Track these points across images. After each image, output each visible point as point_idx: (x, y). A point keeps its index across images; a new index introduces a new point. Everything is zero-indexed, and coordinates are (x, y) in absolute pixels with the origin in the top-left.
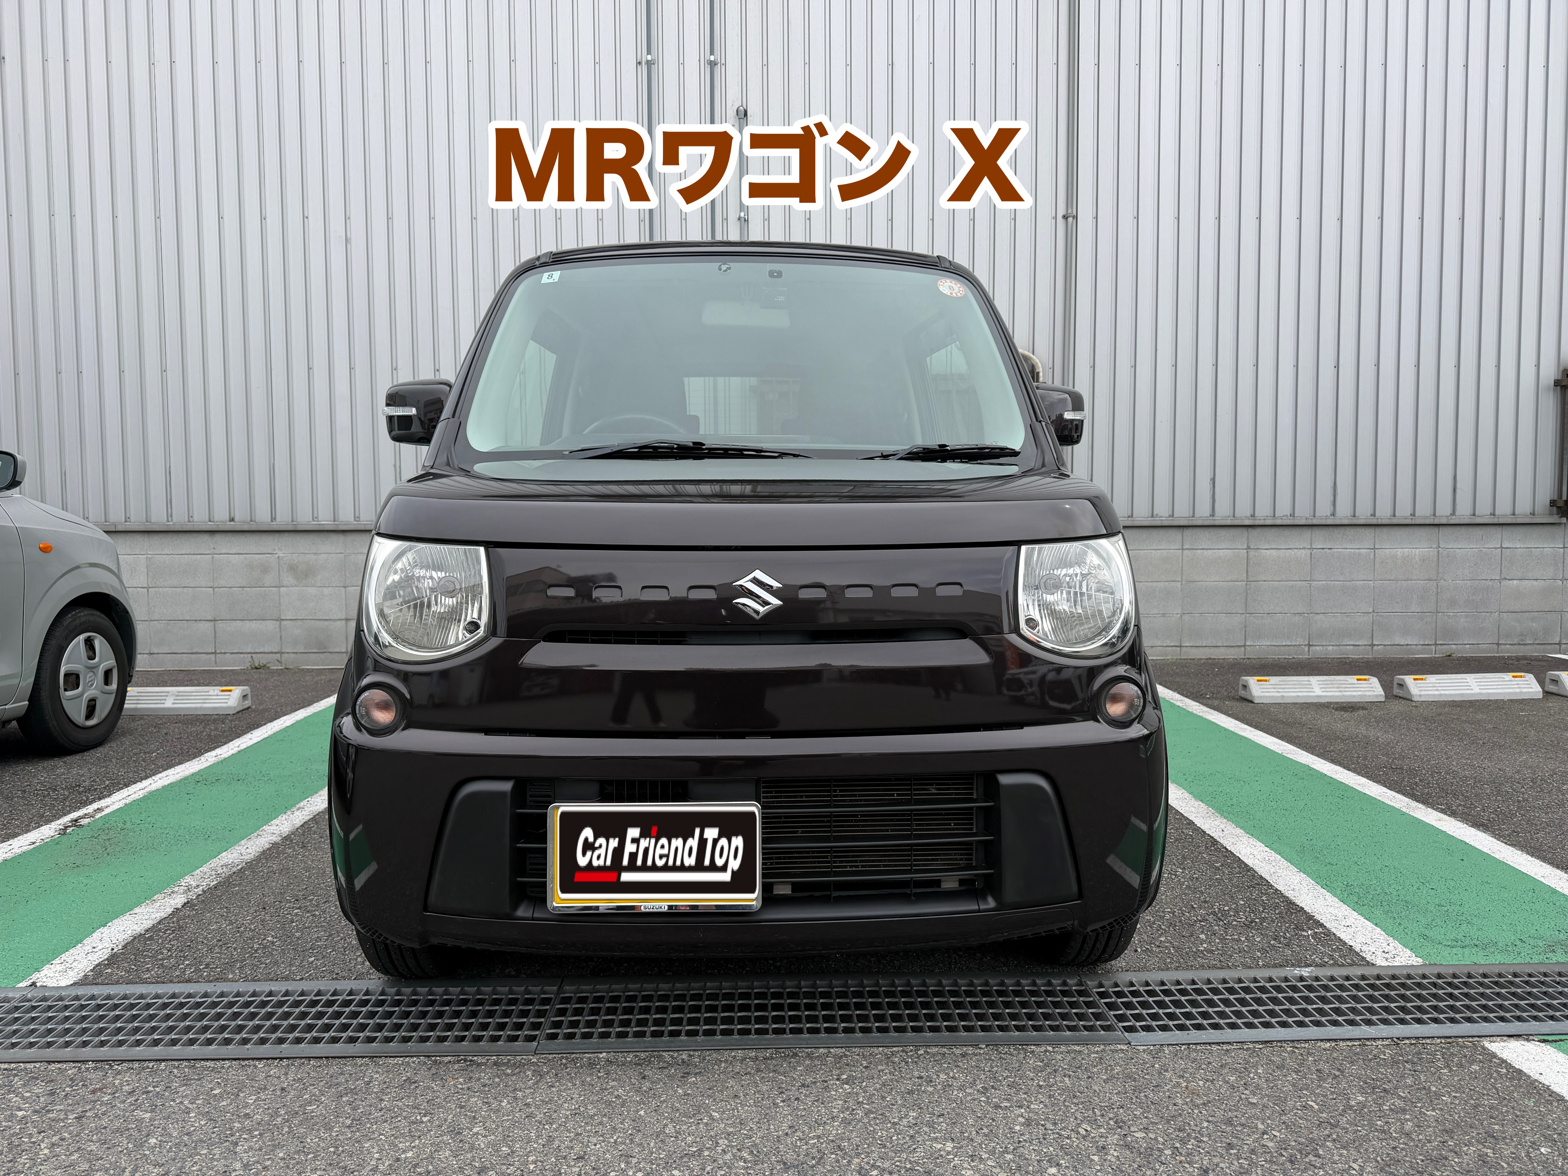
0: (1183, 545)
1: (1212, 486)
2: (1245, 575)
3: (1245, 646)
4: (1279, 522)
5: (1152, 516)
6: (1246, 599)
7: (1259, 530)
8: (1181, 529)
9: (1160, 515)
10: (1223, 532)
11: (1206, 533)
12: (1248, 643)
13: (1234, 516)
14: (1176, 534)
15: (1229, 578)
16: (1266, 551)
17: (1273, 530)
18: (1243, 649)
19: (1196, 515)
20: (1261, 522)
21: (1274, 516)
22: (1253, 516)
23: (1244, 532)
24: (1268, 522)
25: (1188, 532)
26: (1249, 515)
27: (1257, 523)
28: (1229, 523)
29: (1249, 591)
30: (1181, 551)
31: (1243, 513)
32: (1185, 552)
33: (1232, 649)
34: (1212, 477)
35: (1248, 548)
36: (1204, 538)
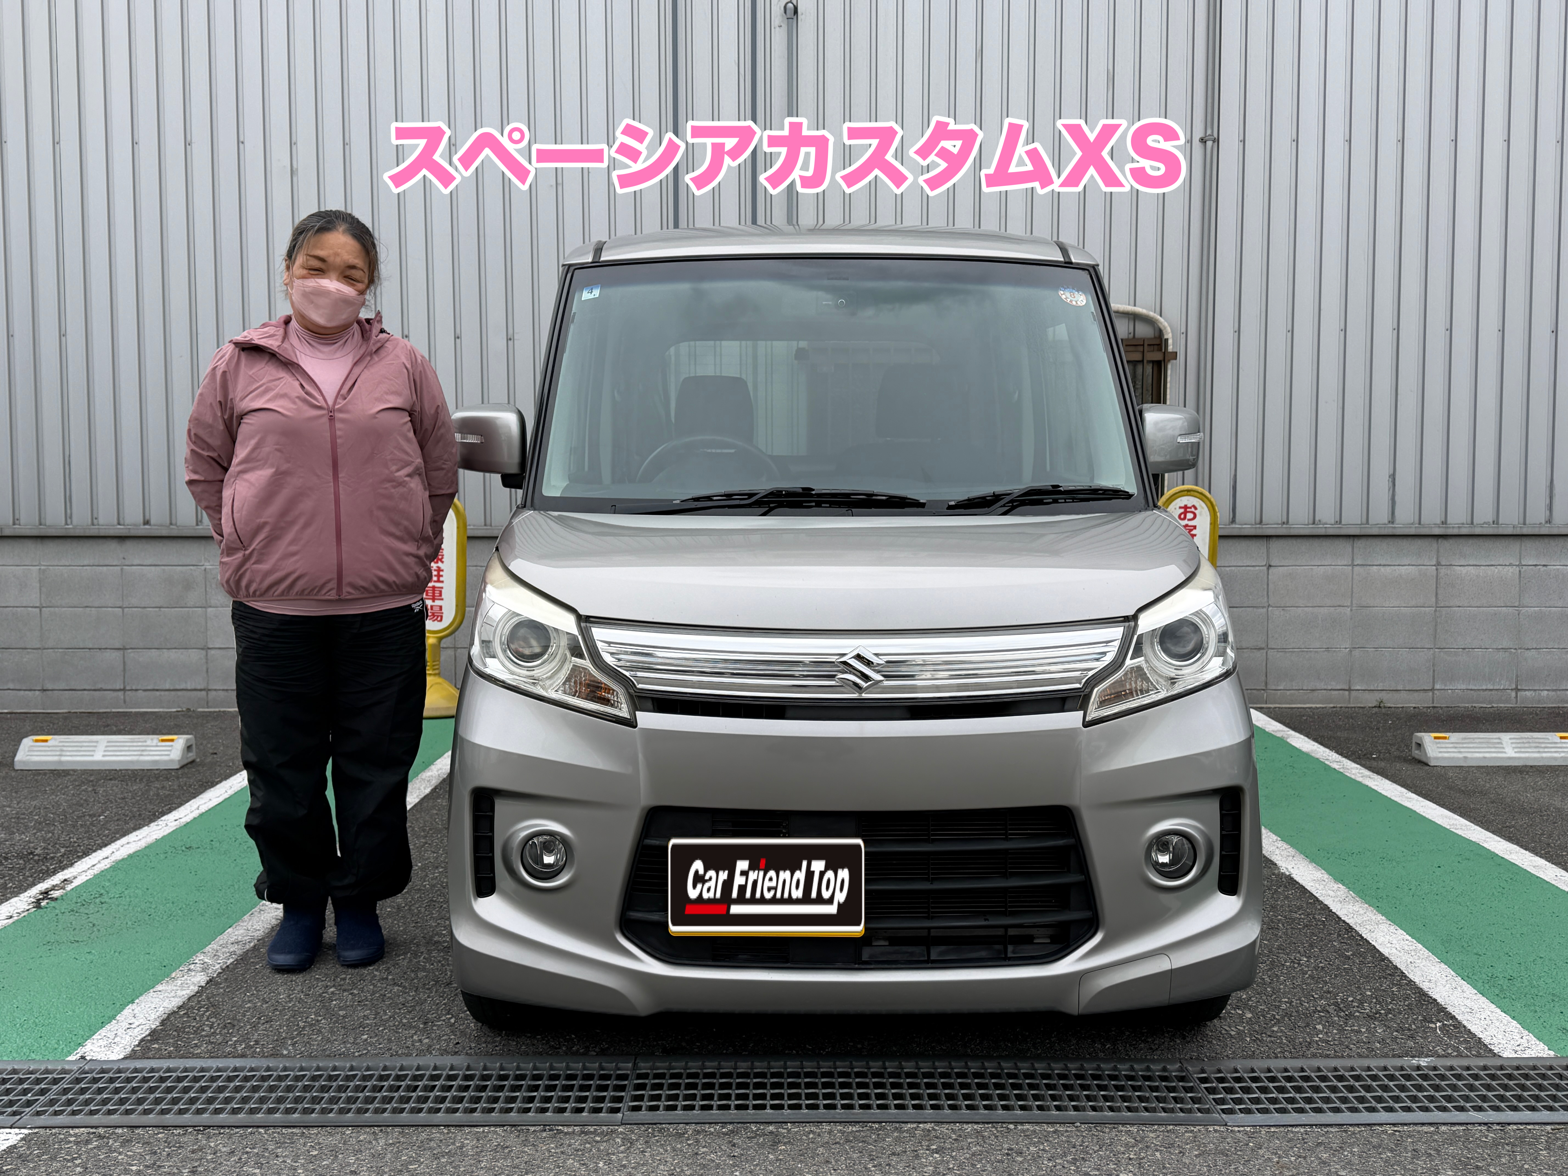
0: (1353, 560)
1: (1391, 484)
2: (1434, 599)
3: (1433, 690)
4: (1478, 531)
5: (1314, 523)
6: (1436, 630)
7: (1451, 541)
8: (1352, 539)
9: (1324, 521)
10: (1405, 543)
11: (1384, 544)
12: (1437, 687)
13: (1420, 523)
14: (1344, 546)
15: (1413, 603)
16: (1462, 568)
17: (1471, 541)
18: (1431, 694)
19: (1370, 522)
20: (1455, 531)
21: (1472, 523)
22: (1444, 523)
23: (1433, 544)
24: (1464, 531)
25: (1359, 543)
26: (1439, 522)
27: (1450, 532)
28: (1412, 531)
29: (1439, 620)
30: (1350, 568)
31: (1432, 519)
32: (1356, 568)
33: (1416, 694)
34: (1392, 472)
35: (1438, 564)
36: (1381, 552)
